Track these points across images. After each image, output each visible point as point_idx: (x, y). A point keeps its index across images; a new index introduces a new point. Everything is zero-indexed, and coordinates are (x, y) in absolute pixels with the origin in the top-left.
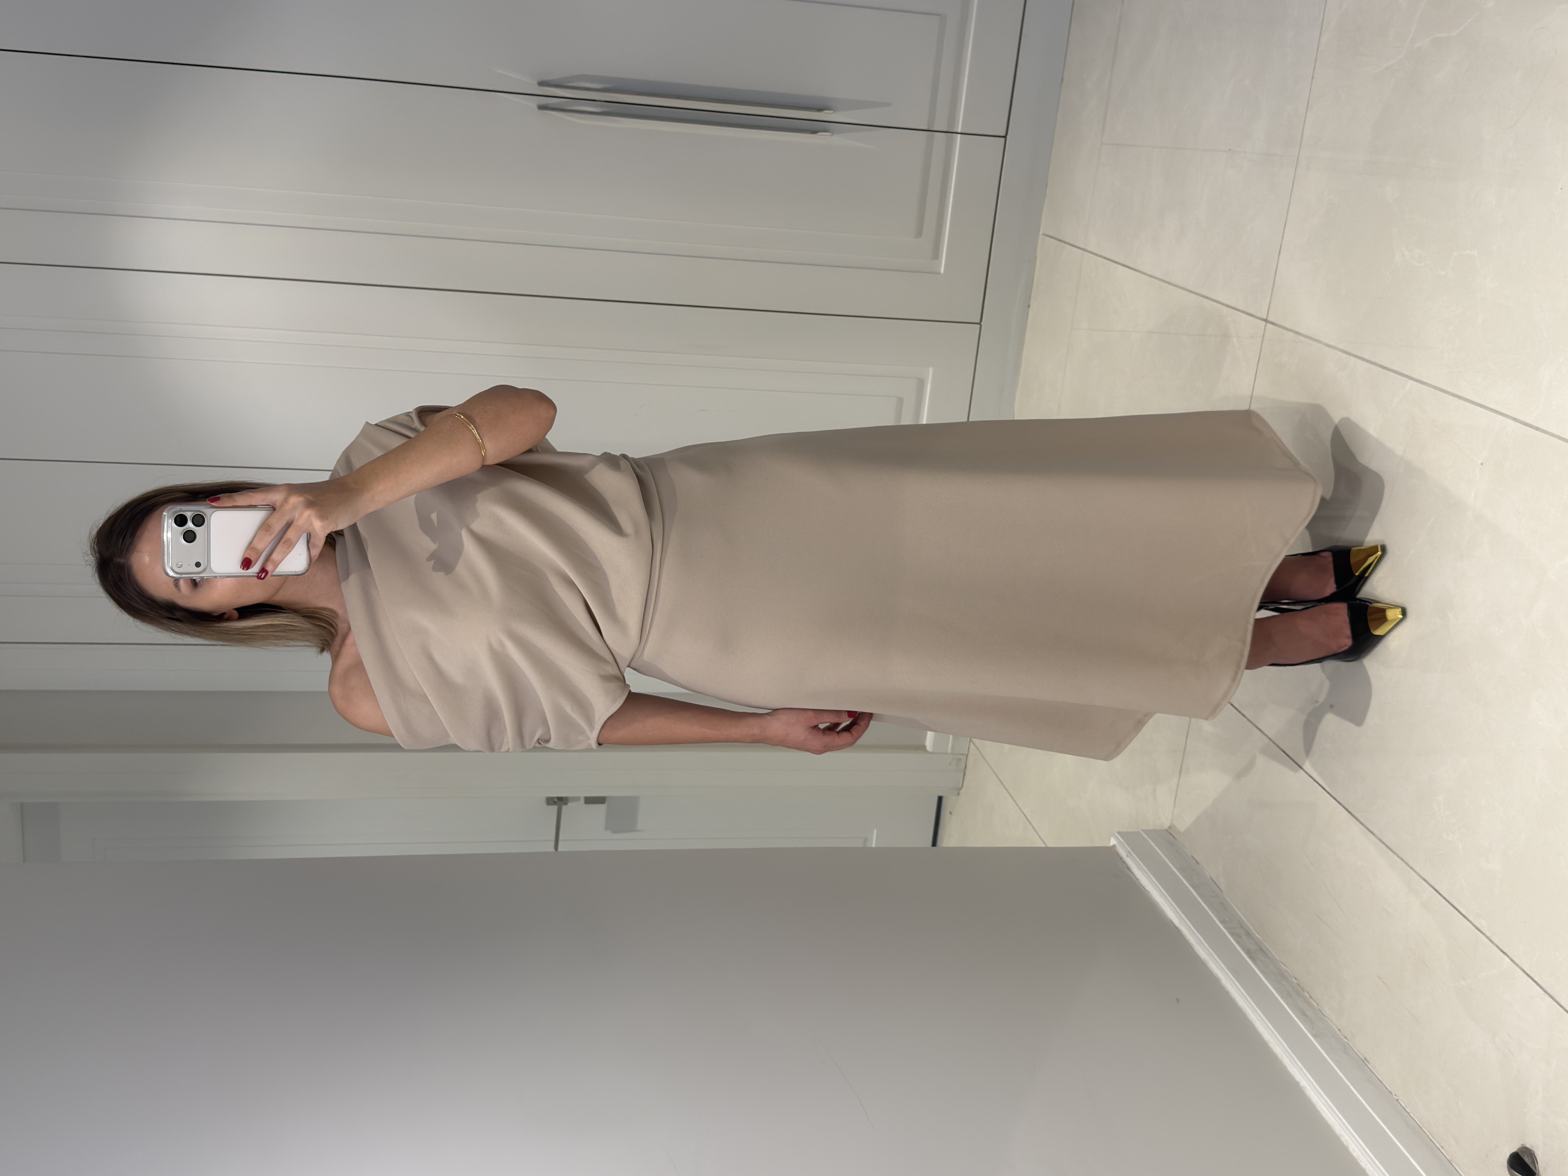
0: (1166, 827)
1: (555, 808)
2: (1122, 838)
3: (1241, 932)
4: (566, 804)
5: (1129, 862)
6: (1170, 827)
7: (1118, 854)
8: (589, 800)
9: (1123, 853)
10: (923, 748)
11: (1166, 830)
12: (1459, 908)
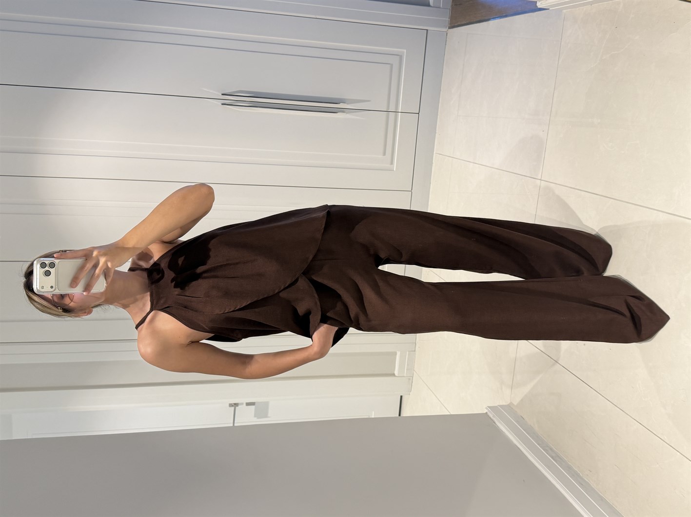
0: (507, 404)
1: (233, 408)
2: (490, 409)
3: (548, 448)
4: (237, 406)
5: (494, 419)
6: (510, 404)
7: (489, 416)
8: (248, 404)
9: (491, 416)
10: (393, 375)
12: (653, 432)
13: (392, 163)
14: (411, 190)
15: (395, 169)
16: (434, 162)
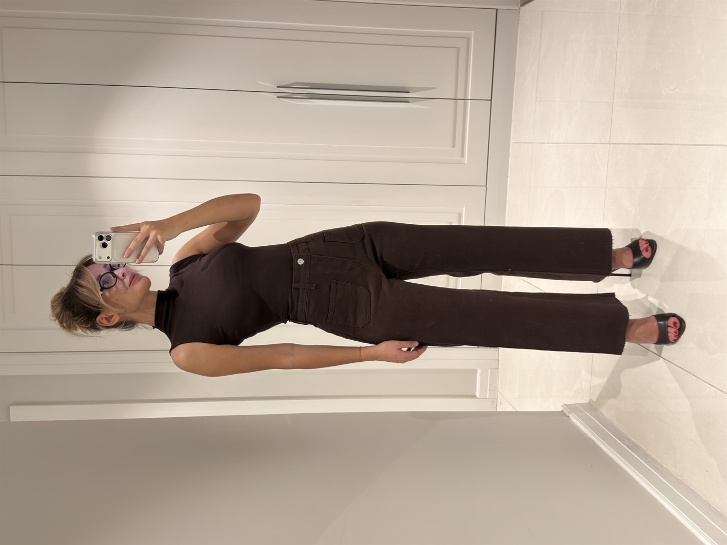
0: (588, 401)
2: (566, 406)
7: (565, 414)
13: (463, 156)
14: (485, 185)
15: (466, 163)
16: (510, 152)
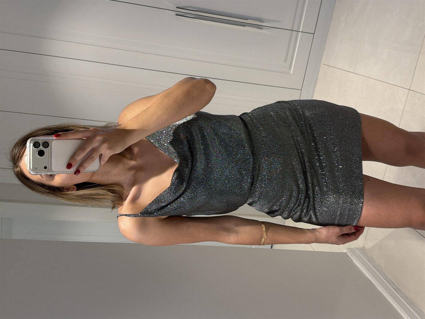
0: (361, 247)
2: (349, 250)
5: (352, 258)
6: (363, 247)
7: (347, 255)
9: (349, 255)
11: (361, 248)
13: (290, 68)
14: (301, 89)
15: (291, 73)
16: (320, 70)
